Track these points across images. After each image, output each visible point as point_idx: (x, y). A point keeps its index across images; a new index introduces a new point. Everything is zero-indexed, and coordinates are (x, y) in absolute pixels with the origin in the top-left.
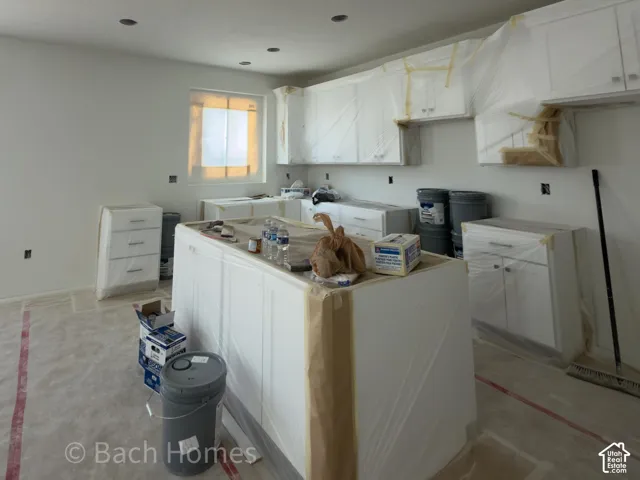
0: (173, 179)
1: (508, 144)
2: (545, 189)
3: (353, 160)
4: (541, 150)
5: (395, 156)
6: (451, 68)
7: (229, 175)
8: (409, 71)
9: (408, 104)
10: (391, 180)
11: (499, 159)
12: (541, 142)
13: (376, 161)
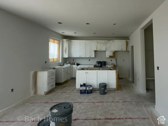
0: (46, 62)
1: (110, 55)
2: (111, 60)
3: (84, 57)
4: (113, 56)
5: (93, 56)
6: (104, 44)
7: (54, 60)
8: (97, 42)
9: (97, 48)
10: (89, 60)
11: (109, 57)
12: (113, 55)
13: (89, 57)
